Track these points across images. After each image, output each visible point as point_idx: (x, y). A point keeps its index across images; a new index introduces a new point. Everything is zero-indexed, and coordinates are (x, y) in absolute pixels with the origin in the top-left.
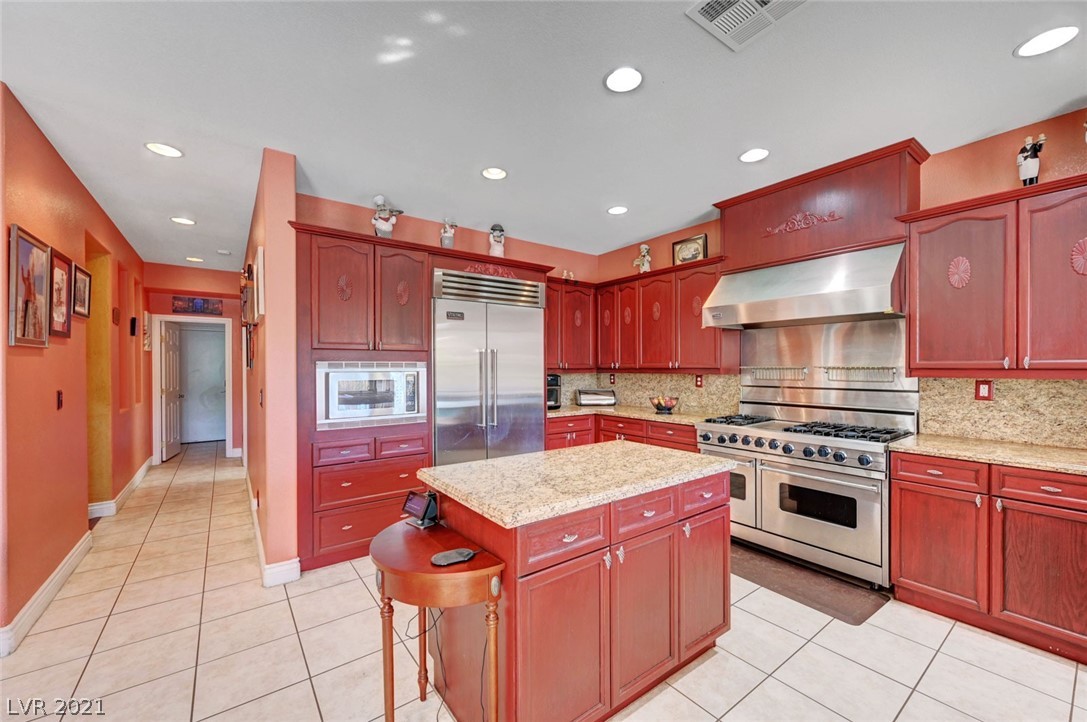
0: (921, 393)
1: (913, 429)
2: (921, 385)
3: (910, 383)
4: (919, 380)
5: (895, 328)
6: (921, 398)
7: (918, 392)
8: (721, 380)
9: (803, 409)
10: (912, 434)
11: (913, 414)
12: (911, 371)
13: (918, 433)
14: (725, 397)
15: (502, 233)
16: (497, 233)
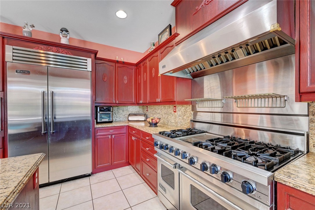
0: (311, 117)
1: (303, 148)
2: (311, 110)
3: (300, 108)
4: (309, 105)
5: (288, 63)
6: (311, 121)
7: (308, 115)
8: (184, 108)
9: (243, 129)
10: (302, 152)
11: (303, 135)
12: (301, 96)
13: (308, 152)
14: (185, 117)
15: (68, 33)
16: (64, 32)
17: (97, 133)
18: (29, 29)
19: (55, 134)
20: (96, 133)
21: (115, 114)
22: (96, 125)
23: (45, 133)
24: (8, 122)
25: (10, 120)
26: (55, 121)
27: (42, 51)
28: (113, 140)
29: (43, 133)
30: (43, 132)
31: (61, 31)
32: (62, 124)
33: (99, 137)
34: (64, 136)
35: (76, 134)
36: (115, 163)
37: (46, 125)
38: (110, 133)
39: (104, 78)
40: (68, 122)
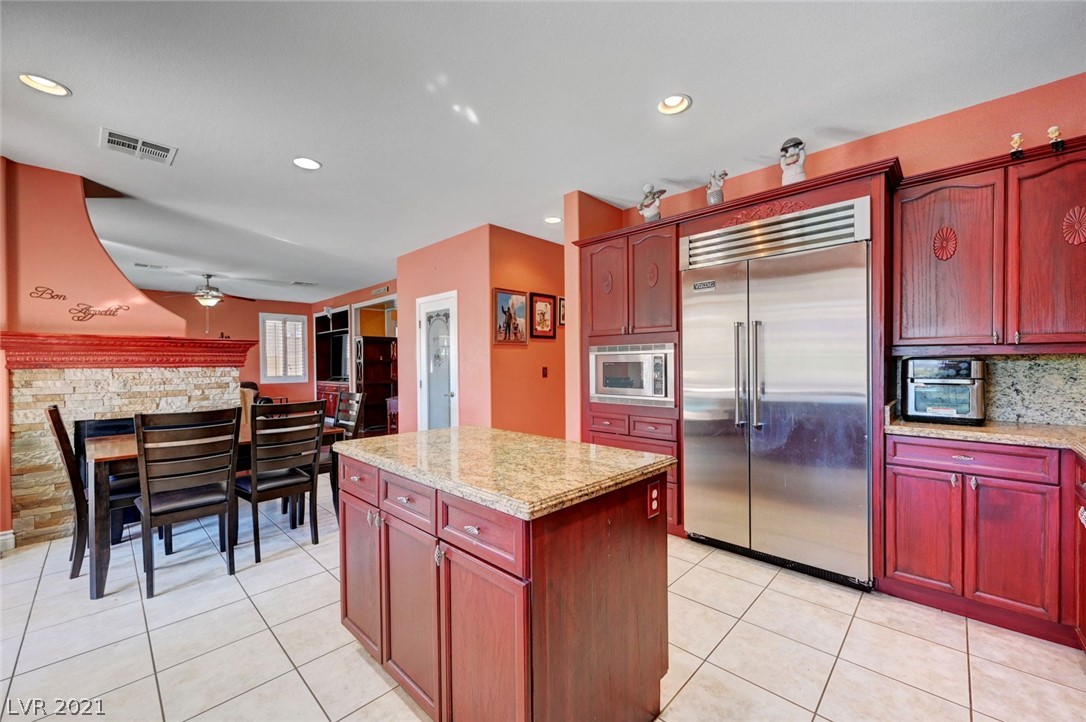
15: (800, 147)
16: (791, 151)
17: (895, 455)
18: (717, 185)
19: (762, 431)
20: (890, 450)
21: (1017, 390)
22: (891, 424)
23: (743, 425)
24: (685, 394)
25: (688, 389)
26: (766, 398)
27: (755, 223)
28: (970, 497)
29: (738, 425)
30: (737, 422)
31: (783, 153)
32: (781, 407)
33: (901, 469)
34: (785, 441)
35: (818, 442)
36: (978, 593)
37: (746, 406)
38: (957, 466)
39: (943, 248)
40: (794, 404)
